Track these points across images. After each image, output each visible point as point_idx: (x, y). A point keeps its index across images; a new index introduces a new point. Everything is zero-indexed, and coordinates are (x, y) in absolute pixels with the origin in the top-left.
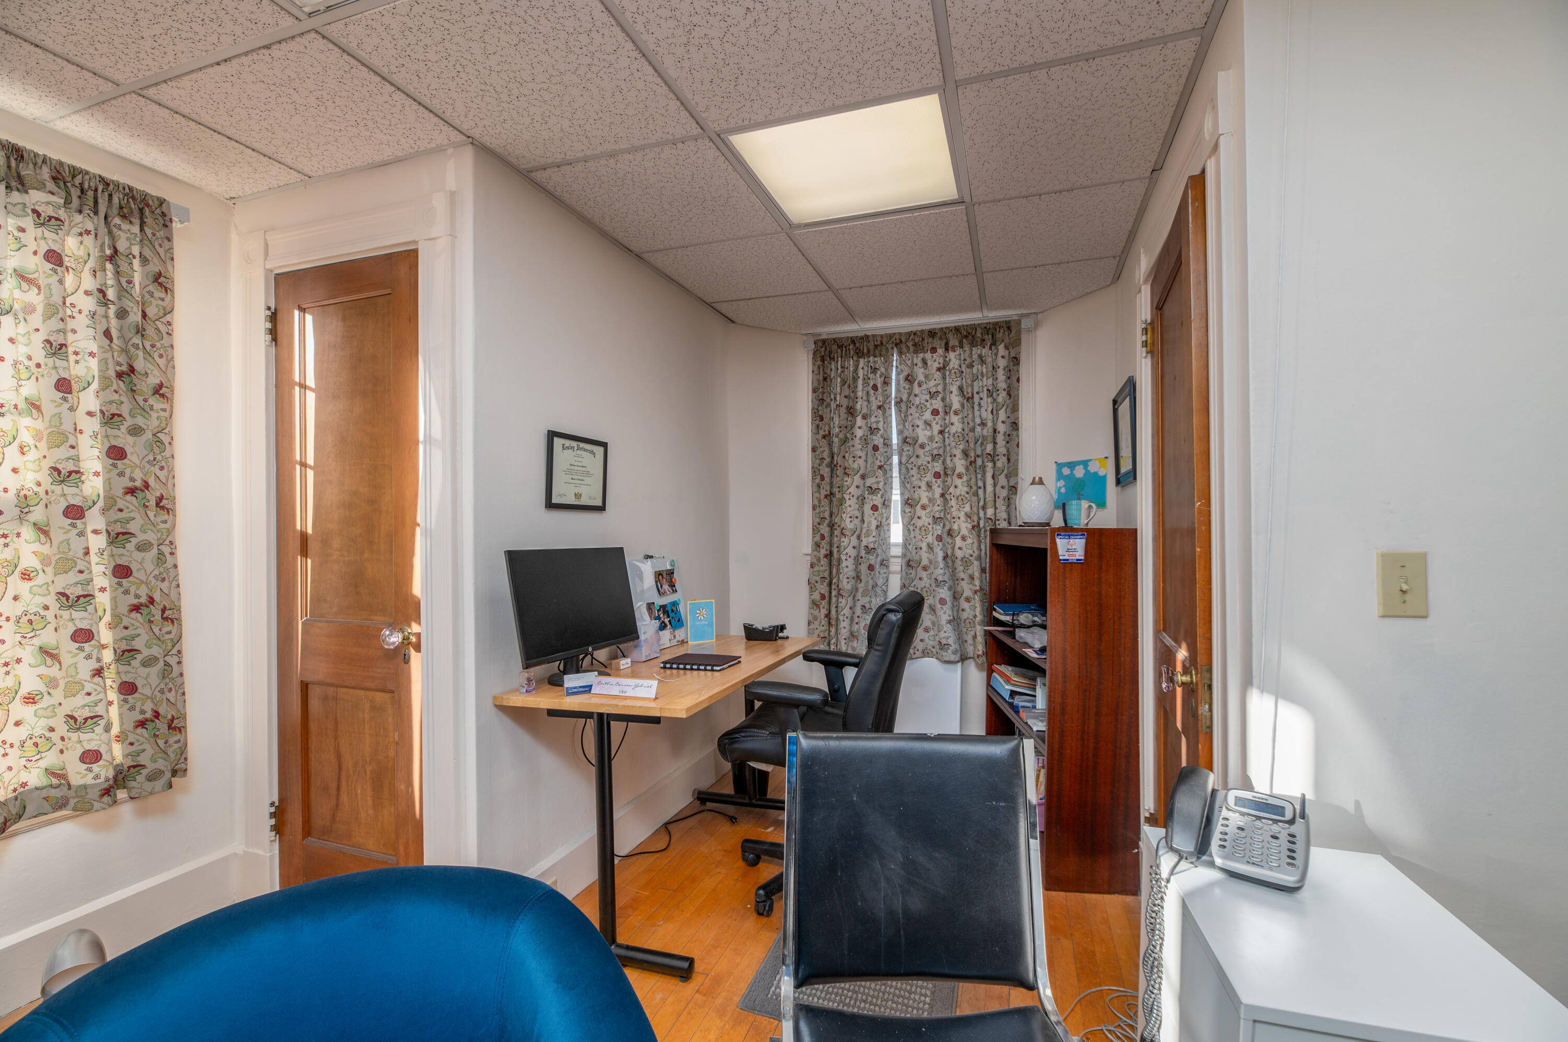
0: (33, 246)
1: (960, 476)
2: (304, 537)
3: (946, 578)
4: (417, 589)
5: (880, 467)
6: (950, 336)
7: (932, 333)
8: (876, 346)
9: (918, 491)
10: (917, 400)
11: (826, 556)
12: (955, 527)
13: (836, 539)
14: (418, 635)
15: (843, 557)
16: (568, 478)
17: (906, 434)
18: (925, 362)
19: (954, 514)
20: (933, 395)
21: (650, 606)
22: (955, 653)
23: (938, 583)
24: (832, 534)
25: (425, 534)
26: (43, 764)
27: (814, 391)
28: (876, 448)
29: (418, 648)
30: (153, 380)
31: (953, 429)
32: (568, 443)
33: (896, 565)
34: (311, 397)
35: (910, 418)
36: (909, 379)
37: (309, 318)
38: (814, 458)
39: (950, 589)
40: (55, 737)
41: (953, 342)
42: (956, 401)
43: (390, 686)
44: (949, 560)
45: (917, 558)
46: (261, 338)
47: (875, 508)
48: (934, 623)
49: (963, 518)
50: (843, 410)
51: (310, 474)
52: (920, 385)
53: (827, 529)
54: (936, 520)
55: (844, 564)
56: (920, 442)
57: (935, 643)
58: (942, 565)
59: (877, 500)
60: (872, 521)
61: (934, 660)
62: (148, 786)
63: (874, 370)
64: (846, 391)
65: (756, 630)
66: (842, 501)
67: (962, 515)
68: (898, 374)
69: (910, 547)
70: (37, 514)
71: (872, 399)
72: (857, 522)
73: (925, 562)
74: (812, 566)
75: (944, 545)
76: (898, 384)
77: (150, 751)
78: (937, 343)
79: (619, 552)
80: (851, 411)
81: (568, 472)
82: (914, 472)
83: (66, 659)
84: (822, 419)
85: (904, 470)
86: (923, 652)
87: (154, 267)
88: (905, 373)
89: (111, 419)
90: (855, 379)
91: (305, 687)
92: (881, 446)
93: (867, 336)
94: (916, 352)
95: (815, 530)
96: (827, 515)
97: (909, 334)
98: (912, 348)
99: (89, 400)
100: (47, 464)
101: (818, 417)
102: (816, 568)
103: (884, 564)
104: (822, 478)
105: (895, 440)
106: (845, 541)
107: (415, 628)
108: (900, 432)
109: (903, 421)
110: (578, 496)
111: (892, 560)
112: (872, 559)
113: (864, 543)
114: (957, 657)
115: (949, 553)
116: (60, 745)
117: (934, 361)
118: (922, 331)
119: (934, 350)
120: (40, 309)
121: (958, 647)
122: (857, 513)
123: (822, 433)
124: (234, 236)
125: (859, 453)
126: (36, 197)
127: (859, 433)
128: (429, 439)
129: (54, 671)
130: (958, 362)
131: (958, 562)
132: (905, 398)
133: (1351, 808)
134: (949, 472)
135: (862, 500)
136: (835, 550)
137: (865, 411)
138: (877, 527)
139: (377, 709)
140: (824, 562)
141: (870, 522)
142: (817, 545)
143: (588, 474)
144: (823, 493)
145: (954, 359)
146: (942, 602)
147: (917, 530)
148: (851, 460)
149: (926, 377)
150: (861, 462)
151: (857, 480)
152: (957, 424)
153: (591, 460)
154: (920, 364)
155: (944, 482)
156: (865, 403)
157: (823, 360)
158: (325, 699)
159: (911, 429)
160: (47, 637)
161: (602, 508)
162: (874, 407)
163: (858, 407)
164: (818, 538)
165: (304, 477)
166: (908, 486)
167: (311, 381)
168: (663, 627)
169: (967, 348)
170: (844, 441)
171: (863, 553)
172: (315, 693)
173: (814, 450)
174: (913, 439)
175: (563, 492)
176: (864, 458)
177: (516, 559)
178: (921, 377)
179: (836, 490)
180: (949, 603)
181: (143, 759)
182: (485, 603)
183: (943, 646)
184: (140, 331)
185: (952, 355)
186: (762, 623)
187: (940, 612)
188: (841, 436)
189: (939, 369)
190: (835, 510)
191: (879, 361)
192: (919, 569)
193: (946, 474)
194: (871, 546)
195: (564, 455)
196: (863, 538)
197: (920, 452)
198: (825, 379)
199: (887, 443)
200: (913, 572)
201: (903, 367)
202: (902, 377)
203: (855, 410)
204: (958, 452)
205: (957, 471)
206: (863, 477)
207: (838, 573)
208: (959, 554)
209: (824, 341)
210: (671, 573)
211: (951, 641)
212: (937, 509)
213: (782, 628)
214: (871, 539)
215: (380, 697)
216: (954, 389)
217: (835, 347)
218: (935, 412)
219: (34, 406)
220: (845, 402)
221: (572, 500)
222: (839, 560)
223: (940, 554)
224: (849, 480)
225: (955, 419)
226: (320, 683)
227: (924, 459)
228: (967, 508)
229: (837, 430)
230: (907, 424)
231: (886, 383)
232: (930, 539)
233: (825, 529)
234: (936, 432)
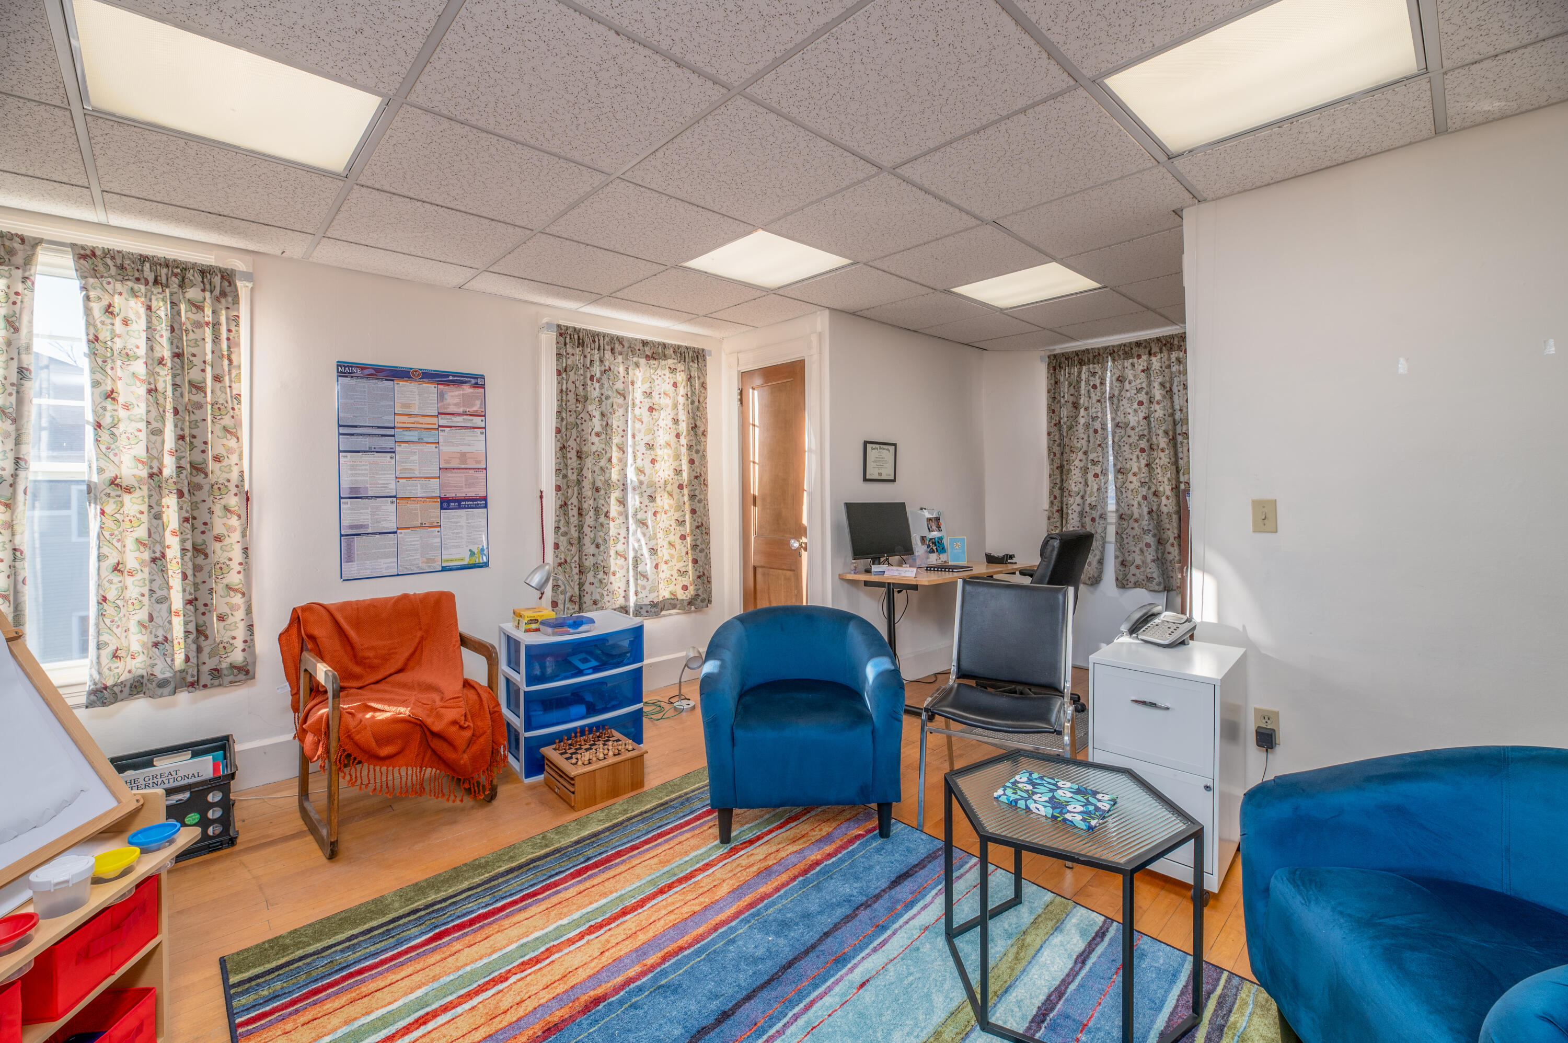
0: (668, 381)
1: (1163, 450)
2: (754, 498)
3: (1150, 528)
4: (805, 521)
5: (1099, 445)
6: (1153, 345)
7: (1138, 344)
8: (1095, 357)
9: (1130, 463)
10: (1128, 395)
11: (1058, 511)
12: (1161, 489)
13: (1065, 499)
14: (806, 544)
15: (1070, 512)
16: (875, 465)
17: (1118, 420)
18: (1133, 365)
19: (1160, 479)
20: (1139, 390)
21: (923, 539)
22: (1159, 584)
23: (1145, 532)
24: (1062, 496)
25: (809, 494)
26: (669, 589)
27: (1049, 392)
28: (1096, 431)
29: (806, 549)
30: (702, 429)
31: (1157, 415)
32: (874, 446)
33: (1112, 518)
34: (757, 430)
35: (1122, 408)
36: (1121, 379)
37: (756, 392)
38: (1049, 440)
39: (1154, 536)
40: (673, 579)
41: (1155, 349)
42: (1158, 393)
43: (793, 568)
44: (1154, 515)
45: (1129, 512)
46: (736, 403)
47: (1096, 476)
48: (1143, 562)
49: (1166, 482)
50: (1070, 405)
51: (757, 466)
52: (1130, 383)
53: (1059, 492)
54: (1143, 484)
55: (1071, 517)
56: (1131, 425)
57: (1144, 577)
58: (1146, 518)
59: (1098, 469)
60: (1093, 484)
61: (1144, 590)
62: (701, 604)
63: (1094, 374)
64: (1072, 391)
65: (993, 557)
66: (1069, 471)
67: (1166, 480)
68: (1112, 376)
69: (1122, 505)
70: (669, 488)
71: (1093, 395)
72: (1081, 486)
73: (1136, 516)
74: (1049, 519)
75: (1149, 503)
76: (1111, 383)
77: (702, 590)
78: (1141, 351)
79: (902, 506)
80: (1076, 405)
81: (875, 462)
82: (1126, 448)
83: (678, 547)
84: (1054, 412)
85: (1116, 447)
86: (1135, 583)
87: (701, 381)
88: (1117, 375)
89: (690, 447)
90: (1079, 382)
91: (755, 568)
92: (1099, 429)
93: (1088, 350)
94: (1126, 358)
95: (1051, 492)
96: (1058, 481)
97: (1120, 346)
98: (1122, 356)
99: (683, 441)
100: (673, 467)
101: (1052, 411)
102: (1052, 520)
103: (1103, 516)
104: (1055, 455)
105: (1109, 425)
106: (1072, 500)
107: (804, 540)
108: (1113, 419)
109: (1115, 411)
110: (880, 474)
111: (1109, 514)
112: (1095, 514)
113: (1088, 502)
114: (1161, 587)
115: (1154, 509)
116: (675, 582)
117: (1141, 364)
118: (1130, 343)
119: (1139, 357)
120: (670, 406)
121: (1161, 580)
122: (1081, 480)
123: (1054, 422)
124: (723, 355)
125: (1082, 436)
126: (670, 362)
127: (1082, 421)
128: (810, 450)
129: (673, 552)
130: (1159, 364)
131: (1164, 517)
132: (1116, 394)
133: (1241, 629)
134: (1155, 447)
135: (1085, 470)
136: (1065, 507)
137: (1086, 404)
138: (1098, 489)
139: (787, 579)
140: (1057, 515)
141: (1092, 486)
142: (1052, 503)
143: (886, 462)
144: (1056, 465)
145: (1156, 362)
146: (1148, 545)
147: (1129, 492)
148: (1076, 441)
149: (1135, 376)
150: (1084, 442)
151: (1080, 455)
152: (1159, 411)
153: (888, 454)
154: (1130, 368)
155: (1149, 455)
156: (1087, 399)
157: (1055, 369)
158: (764, 574)
159: (1123, 416)
160: (672, 538)
161: (894, 481)
162: (1094, 401)
163: (1082, 401)
164: (1052, 498)
165: (754, 468)
166: (1120, 459)
167: (757, 423)
168: (932, 551)
169: (1165, 353)
170: (1070, 428)
171: (1087, 509)
172: (759, 571)
173: (1049, 434)
174: (1125, 423)
175: (872, 473)
176: (1086, 439)
177: (849, 507)
178: (1131, 377)
179: (1065, 463)
180: (1153, 547)
181: (700, 592)
182: (836, 528)
183: (1150, 579)
184: (698, 408)
185: (1154, 359)
186: (998, 553)
187: (1146, 554)
188: (1068, 423)
189: (1143, 371)
190: (1064, 477)
191: (1097, 368)
192: (1131, 521)
193: (1152, 449)
194: (1094, 504)
195: (872, 454)
196: (1087, 497)
197: (1132, 433)
198: (1056, 383)
199: (1104, 428)
200: (1126, 523)
201: (1115, 370)
202: (1114, 378)
203: (1079, 404)
204: (1161, 432)
205: (1161, 447)
206: (1085, 453)
207: (1067, 523)
208: (1165, 510)
209: (1055, 356)
210: (938, 519)
211: (1155, 575)
212: (1143, 476)
213: (1011, 557)
214: (1093, 499)
215: (789, 573)
216: (1156, 385)
217: (1063, 359)
218: (1141, 403)
219: (668, 444)
220: (1072, 399)
221: (877, 477)
222: (1067, 513)
223: (1145, 510)
224: (1074, 456)
225: (1157, 407)
226: (761, 567)
227: (1134, 439)
228: (1169, 475)
229: (1065, 419)
230: (1119, 413)
231: (1102, 383)
232: (1140, 498)
233: (1057, 492)
234: (1141, 418)
